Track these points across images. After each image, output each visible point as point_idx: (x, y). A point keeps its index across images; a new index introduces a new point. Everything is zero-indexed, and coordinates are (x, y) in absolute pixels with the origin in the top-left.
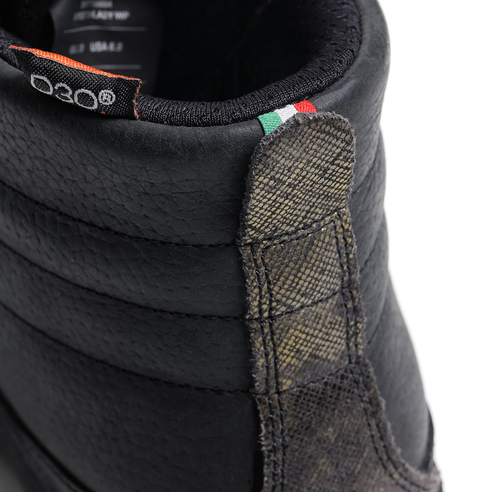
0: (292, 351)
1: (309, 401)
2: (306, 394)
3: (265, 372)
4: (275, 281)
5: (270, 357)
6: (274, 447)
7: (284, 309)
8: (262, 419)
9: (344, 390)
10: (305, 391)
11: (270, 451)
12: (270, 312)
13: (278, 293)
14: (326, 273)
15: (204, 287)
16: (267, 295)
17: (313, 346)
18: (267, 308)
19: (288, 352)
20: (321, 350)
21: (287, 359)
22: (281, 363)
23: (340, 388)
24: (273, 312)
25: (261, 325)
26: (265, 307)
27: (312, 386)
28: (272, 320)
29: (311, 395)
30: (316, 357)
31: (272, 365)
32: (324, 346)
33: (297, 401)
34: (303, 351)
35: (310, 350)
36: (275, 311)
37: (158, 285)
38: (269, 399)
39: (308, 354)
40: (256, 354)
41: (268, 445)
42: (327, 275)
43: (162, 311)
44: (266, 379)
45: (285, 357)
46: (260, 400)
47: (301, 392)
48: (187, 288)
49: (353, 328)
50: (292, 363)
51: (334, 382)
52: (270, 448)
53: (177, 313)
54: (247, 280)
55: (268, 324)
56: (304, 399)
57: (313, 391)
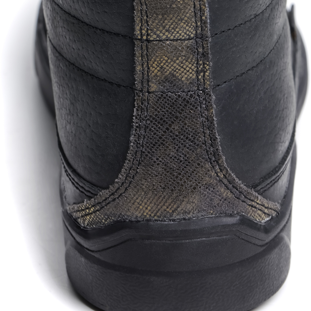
0: (158, 66)
1: (166, 102)
2: (165, 98)
3: (141, 75)
4: (150, 16)
5: (145, 66)
6: (140, 125)
7: (155, 36)
8: (136, 105)
9: (191, 105)
10: (165, 95)
11: (137, 127)
12: (147, 37)
13: (152, 25)
14: (183, 21)
15: (114, 13)
16: (145, 24)
17: (172, 68)
18: (145, 33)
19: (156, 67)
20: (177, 72)
21: (155, 70)
22: (151, 72)
23: (188, 102)
24: (149, 37)
25: (141, 44)
26: (144, 32)
27: (169, 94)
28: (148, 43)
29: (168, 100)
30: (174, 76)
31: (146, 72)
32: (179, 70)
33: (158, 100)
34: (165, 69)
35: (170, 70)
36: (150, 37)
37: (93, 9)
38: (143, 95)
39: (168, 72)
40: (136, 62)
41: (137, 123)
42: (184, 23)
43: (96, 28)
44: (142, 80)
45: (154, 69)
46: (137, 94)
47: (162, 95)
48: (106, 12)
49: (201, 66)
50: (158, 74)
51: (185, 97)
52: (137, 125)
53: (102, 30)
54: (135, 11)
55: (145, 44)
56: (163, 100)
57: (170, 97)
